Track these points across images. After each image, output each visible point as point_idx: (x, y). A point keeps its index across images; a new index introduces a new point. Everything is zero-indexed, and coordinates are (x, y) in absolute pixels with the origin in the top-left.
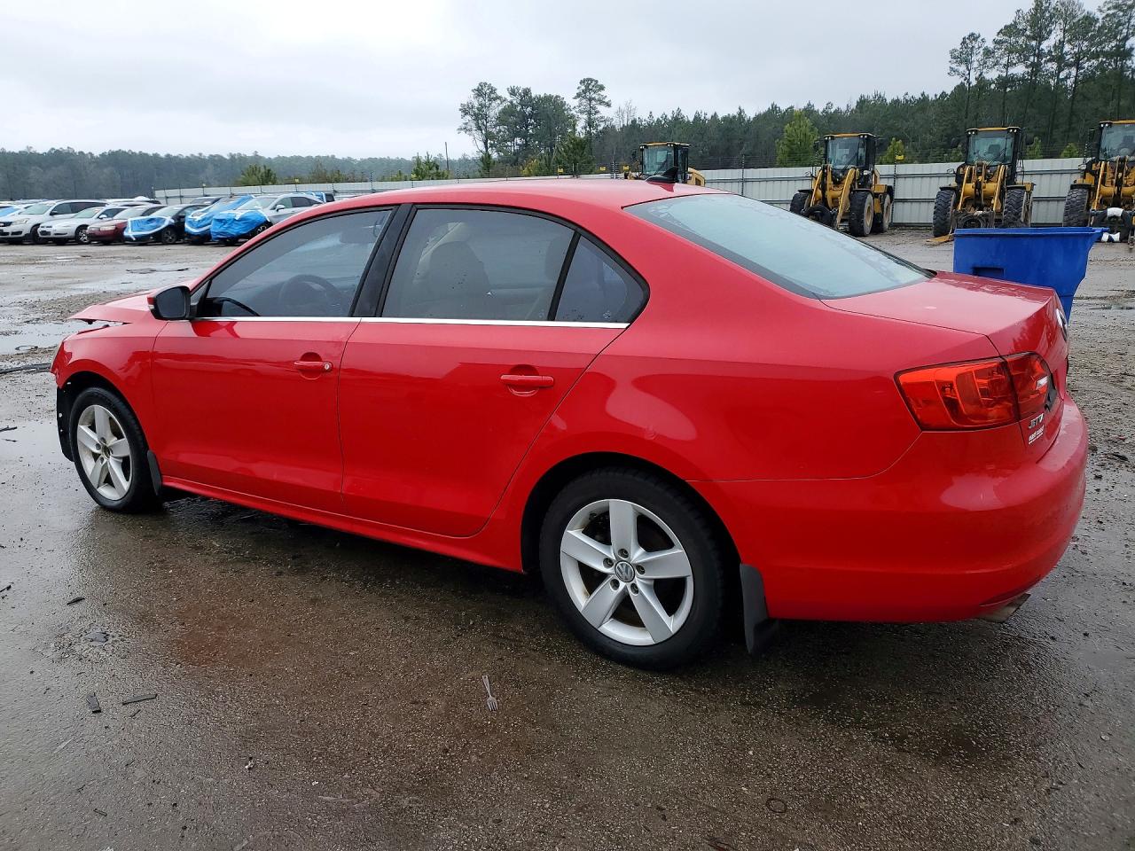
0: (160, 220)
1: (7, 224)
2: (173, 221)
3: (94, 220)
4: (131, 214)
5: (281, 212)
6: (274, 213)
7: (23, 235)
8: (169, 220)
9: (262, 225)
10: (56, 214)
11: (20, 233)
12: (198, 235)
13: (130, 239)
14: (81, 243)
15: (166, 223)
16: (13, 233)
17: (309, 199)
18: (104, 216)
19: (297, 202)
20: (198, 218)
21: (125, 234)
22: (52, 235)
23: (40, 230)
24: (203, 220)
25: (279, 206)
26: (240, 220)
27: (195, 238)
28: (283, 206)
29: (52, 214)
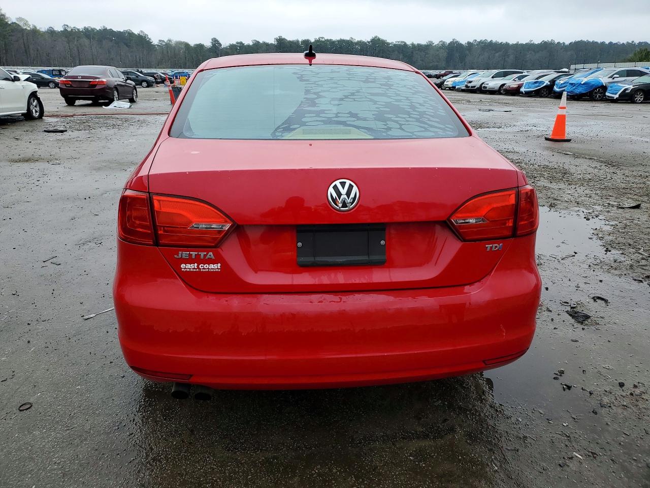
0: (542, 82)
1: (470, 82)
2: (549, 83)
3: (510, 82)
4: (531, 78)
5: (616, 80)
6: (611, 80)
7: (476, 87)
8: (547, 83)
9: (599, 87)
10: (495, 77)
11: (475, 87)
12: (558, 93)
13: (522, 93)
14: (501, 94)
15: (545, 85)
16: (472, 87)
17: (640, 71)
18: (517, 79)
19: (630, 73)
20: (562, 82)
21: (521, 90)
22: (487, 89)
23: (483, 85)
24: (564, 83)
25: (615, 76)
26: (584, 84)
27: (557, 94)
28: (618, 76)
29: (493, 77)
